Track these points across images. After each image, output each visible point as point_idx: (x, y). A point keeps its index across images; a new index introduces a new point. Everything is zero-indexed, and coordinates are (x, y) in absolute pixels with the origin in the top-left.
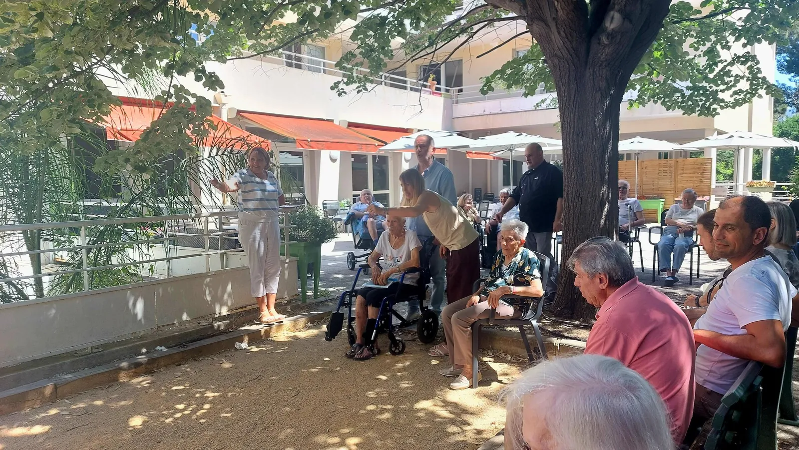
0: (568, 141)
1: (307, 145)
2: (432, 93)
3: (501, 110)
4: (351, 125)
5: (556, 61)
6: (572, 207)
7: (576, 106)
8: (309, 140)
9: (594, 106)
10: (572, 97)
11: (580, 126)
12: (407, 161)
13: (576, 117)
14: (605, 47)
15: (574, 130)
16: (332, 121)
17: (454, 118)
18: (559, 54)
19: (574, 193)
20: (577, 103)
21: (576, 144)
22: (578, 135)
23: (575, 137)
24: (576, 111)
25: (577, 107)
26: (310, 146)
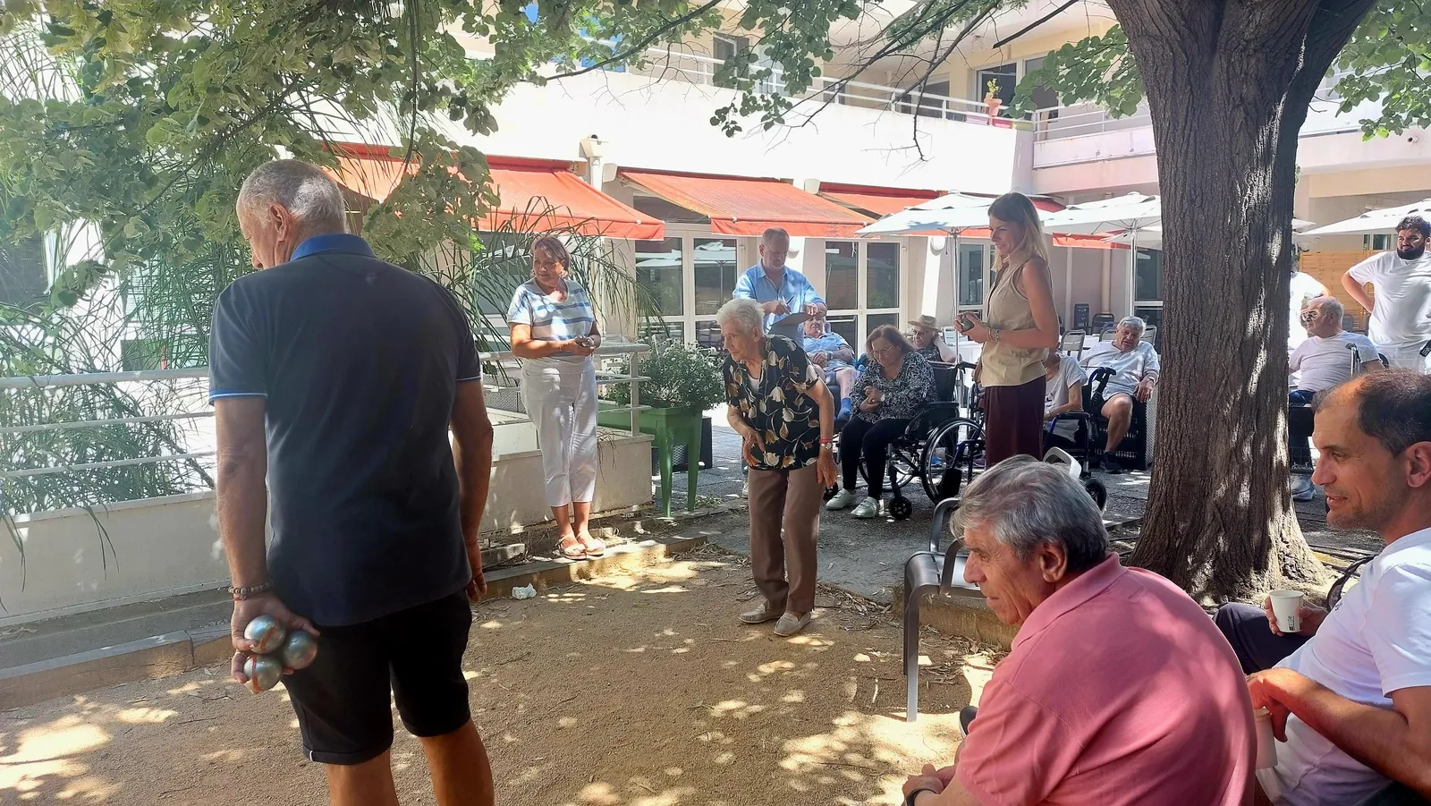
0: (1172, 215)
1: (730, 227)
2: (991, 122)
3: (1132, 150)
4: (826, 188)
5: (1147, 45)
6: (1177, 355)
7: (1188, 140)
8: (735, 219)
9: (1228, 140)
10: (1181, 120)
11: (1197, 181)
12: (935, 252)
13: (1190, 162)
14: (1253, 9)
15: (1184, 190)
16: (790, 181)
17: (1035, 169)
18: (1153, 29)
19: (1181, 326)
20: (1192, 134)
21: (1188, 220)
22: (1192, 201)
23: (1186, 206)
24: (1190, 151)
25: (1192, 141)
26: (738, 230)
